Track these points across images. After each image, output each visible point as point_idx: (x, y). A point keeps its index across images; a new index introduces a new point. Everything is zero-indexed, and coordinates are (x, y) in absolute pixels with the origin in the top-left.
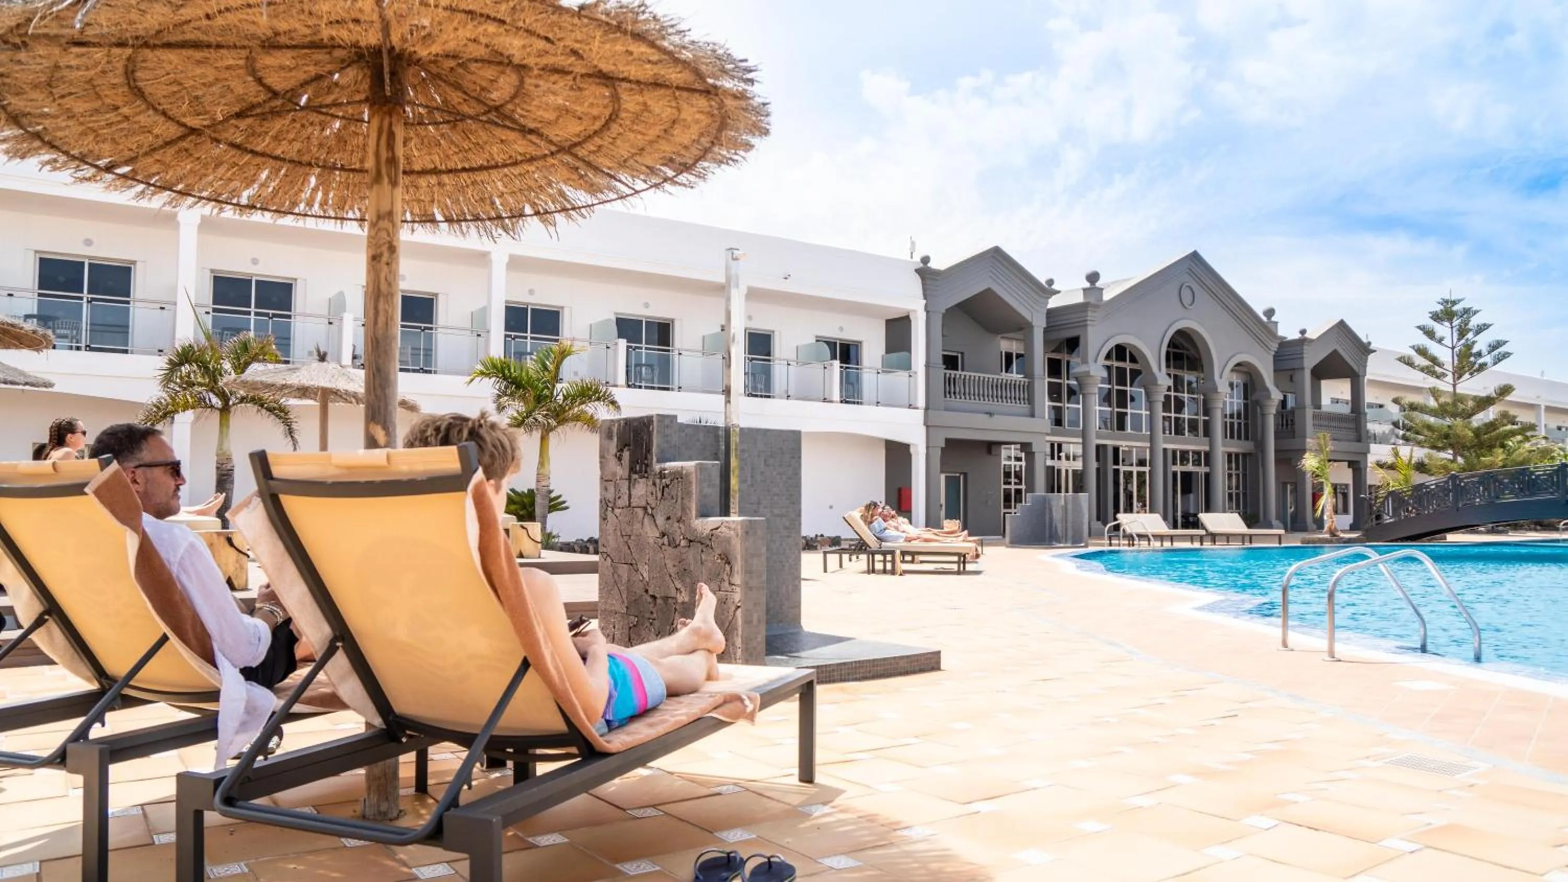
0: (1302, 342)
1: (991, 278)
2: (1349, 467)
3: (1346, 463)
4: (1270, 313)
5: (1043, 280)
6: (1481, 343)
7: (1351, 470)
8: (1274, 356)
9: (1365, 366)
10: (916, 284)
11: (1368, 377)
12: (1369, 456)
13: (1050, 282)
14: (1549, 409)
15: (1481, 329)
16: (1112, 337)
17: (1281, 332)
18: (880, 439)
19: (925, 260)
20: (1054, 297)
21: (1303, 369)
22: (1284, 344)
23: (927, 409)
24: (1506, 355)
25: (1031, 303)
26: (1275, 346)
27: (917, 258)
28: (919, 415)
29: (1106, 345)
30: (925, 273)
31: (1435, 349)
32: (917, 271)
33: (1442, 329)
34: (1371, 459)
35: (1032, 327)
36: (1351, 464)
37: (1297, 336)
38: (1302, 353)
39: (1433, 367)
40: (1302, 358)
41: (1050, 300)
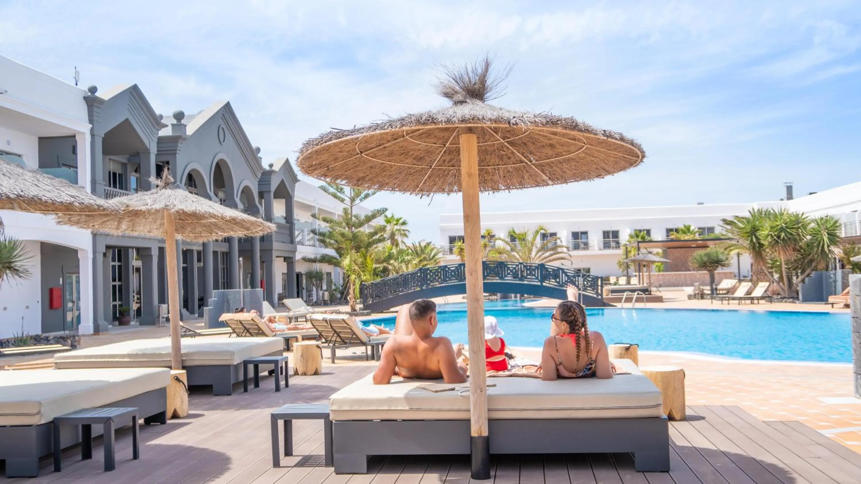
0: (271, 172)
1: (128, 110)
2: (285, 261)
3: (283, 258)
4: (259, 150)
5: (158, 115)
7: (286, 263)
8: (259, 182)
9: (294, 191)
10: (84, 109)
11: (295, 199)
12: (297, 253)
13: (162, 117)
16: (190, 163)
17: (262, 164)
19: (93, 90)
20: (163, 129)
21: (270, 192)
22: (263, 173)
25: (149, 133)
26: (260, 174)
27: (87, 87)
29: (186, 170)
30: (91, 100)
32: (85, 98)
35: (150, 153)
36: (286, 259)
38: (270, 181)
40: (270, 184)
41: (160, 132)
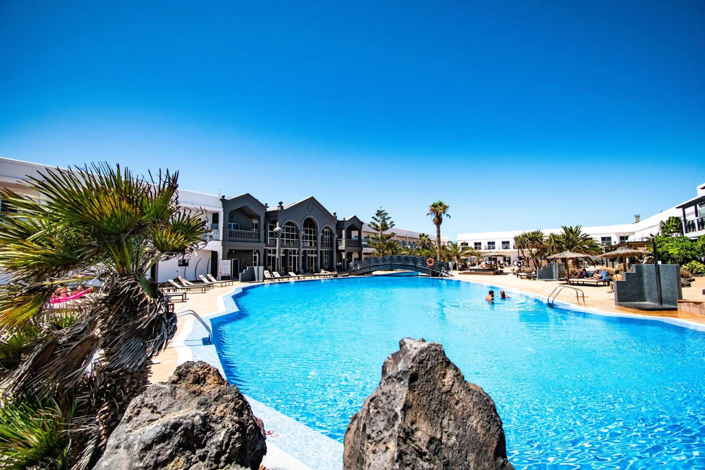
0: (344, 221)
1: (246, 203)
4: (335, 214)
5: (264, 204)
6: (388, 222)
8: (336, 225)
9: (361, 228)
10: (220, 204)
11: (363, 230)
13: (266, 204)
14: (409, 238)
15: (389, 218)
16: (286, 220)
17: (338, 219)
18: (209, 251)
19: (223, 197)
20: (268, 208)
21: (344, 228)
22: (339, 222)
23: (223, 241)
24: (394, 225)
25: (260, 210)
26: (336, 223)
27: (221, 196)
28: (220, 243)
29: (285, 222)
30: (223, 200)
31: (377, 223)
32: (221, 200)
33: (379, 218)
34: (363, 252)
35: (261, 217)
37: (343, 220)
38: (344, 224)
39: (377, 228)
40: (344, 226)
